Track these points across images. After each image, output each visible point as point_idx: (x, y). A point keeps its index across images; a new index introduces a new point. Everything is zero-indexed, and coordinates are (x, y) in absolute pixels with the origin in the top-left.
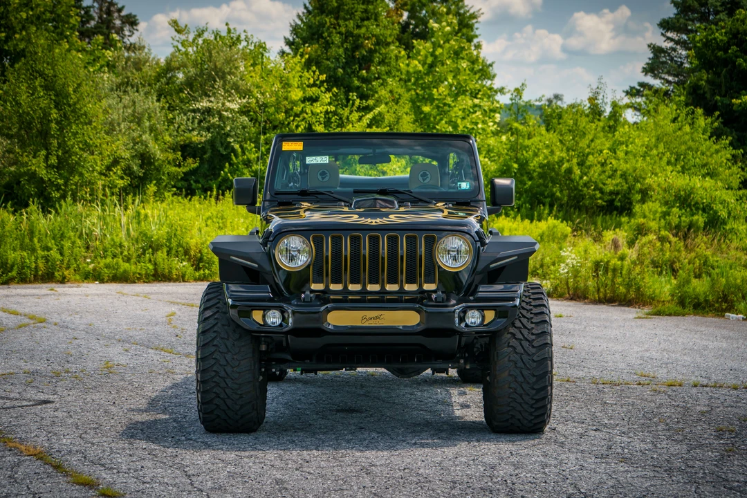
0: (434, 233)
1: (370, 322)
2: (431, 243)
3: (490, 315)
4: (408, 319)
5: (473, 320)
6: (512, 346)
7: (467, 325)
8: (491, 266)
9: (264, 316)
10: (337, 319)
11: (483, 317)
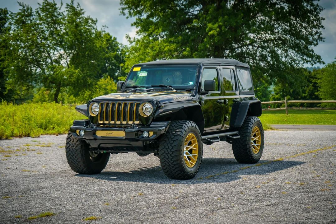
0: (140, 102)
1: (109, 135)
2: (138, 105)
3: (151, 133)
4: (121, 134)
5: (146, 135)
6: (164, 146)
7: (143, 137)
8: (160, 115)
9: (79, 132)
10: (100, 134)
11: (149, 134)
